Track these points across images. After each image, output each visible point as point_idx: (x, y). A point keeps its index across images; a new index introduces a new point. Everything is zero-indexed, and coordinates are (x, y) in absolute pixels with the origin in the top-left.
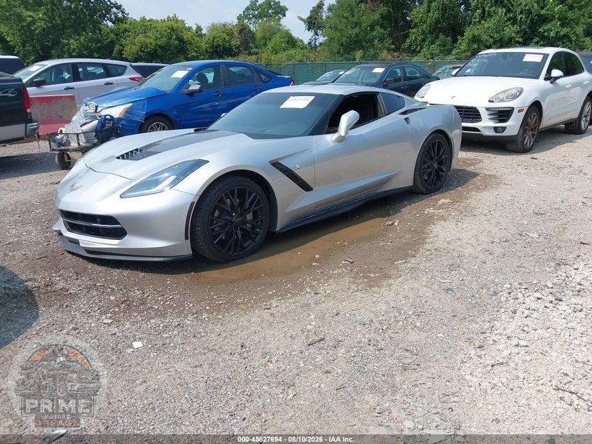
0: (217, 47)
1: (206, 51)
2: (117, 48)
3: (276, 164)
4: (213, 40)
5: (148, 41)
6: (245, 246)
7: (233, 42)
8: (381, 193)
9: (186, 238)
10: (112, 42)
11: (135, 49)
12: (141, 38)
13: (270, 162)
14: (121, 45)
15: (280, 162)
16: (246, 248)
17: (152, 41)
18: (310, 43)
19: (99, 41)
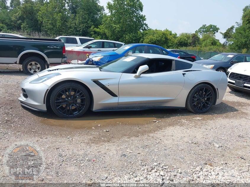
0: (181, 42)
1: (177, 44)
2: (142, 40)
3: (96, 82)
4: (180, 40)
5: (153, 38)
6: (74, 113)
7: (189, 41)
8: (162, 107)
9: (44, 103)
10: (141, 38)
11: (148, 40)
12: (151, 37)
13: (92, 80)
14: (143, 39)
15: (99, 81)
16: (74, 114)
17: (155, 38)
18: (224, 44)
19: (136, 37)
